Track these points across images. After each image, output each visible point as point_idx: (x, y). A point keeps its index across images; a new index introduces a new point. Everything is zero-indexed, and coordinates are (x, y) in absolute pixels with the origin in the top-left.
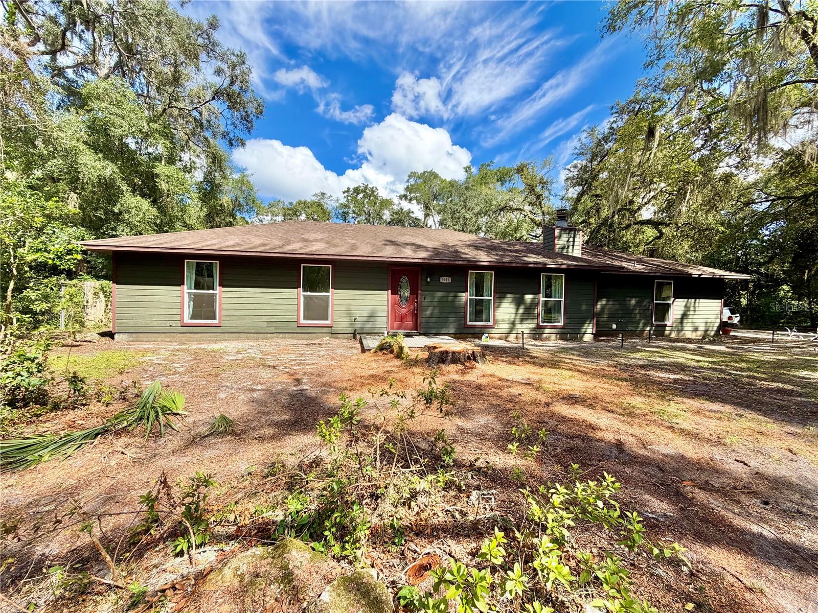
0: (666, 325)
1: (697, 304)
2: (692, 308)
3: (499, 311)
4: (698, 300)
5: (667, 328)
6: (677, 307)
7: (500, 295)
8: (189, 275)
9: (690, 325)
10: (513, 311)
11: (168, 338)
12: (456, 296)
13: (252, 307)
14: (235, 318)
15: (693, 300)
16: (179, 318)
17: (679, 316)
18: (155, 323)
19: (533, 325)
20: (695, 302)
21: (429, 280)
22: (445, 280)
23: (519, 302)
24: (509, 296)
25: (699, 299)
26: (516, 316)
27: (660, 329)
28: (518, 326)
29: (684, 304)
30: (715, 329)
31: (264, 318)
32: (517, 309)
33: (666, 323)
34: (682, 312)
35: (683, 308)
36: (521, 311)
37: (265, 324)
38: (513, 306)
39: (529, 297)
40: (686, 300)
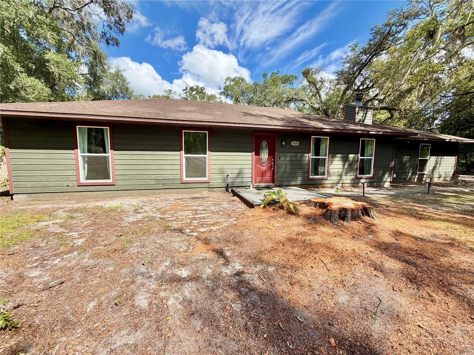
0: (424, 174)
1: (442, 160)
2: (439, 163)
3: (331, 167)
4: (443, 157)
5: (425, 176)
6: (432, 161)
7: (333, 153)
8: (81, 139)
9: (438, 173)
10: (341, 166)
11: (66, 196)
12: (302, 156)
13: (142, 167)
14: (127, 177)
15: (440, 157)
16: (75, 178)
17: (432, 168)
18: (52, 184)
19: (352, 177)
21: (284, 143)
22: (295, 143)
23: (345, 159)
24: (338, 155)
26: (343, 170)
27: (421, 176)
28: (344, 178)
29: (435, 160)
30: (451, 176)
31: (153, 177)
32: (344, 165)
33: (424, 172)
34: (433, 165)
35: (434, 163)
36: (346, 166)
37: (154, 182)
38: (341, 163)
39: (351, 156)
40: (436, 157)
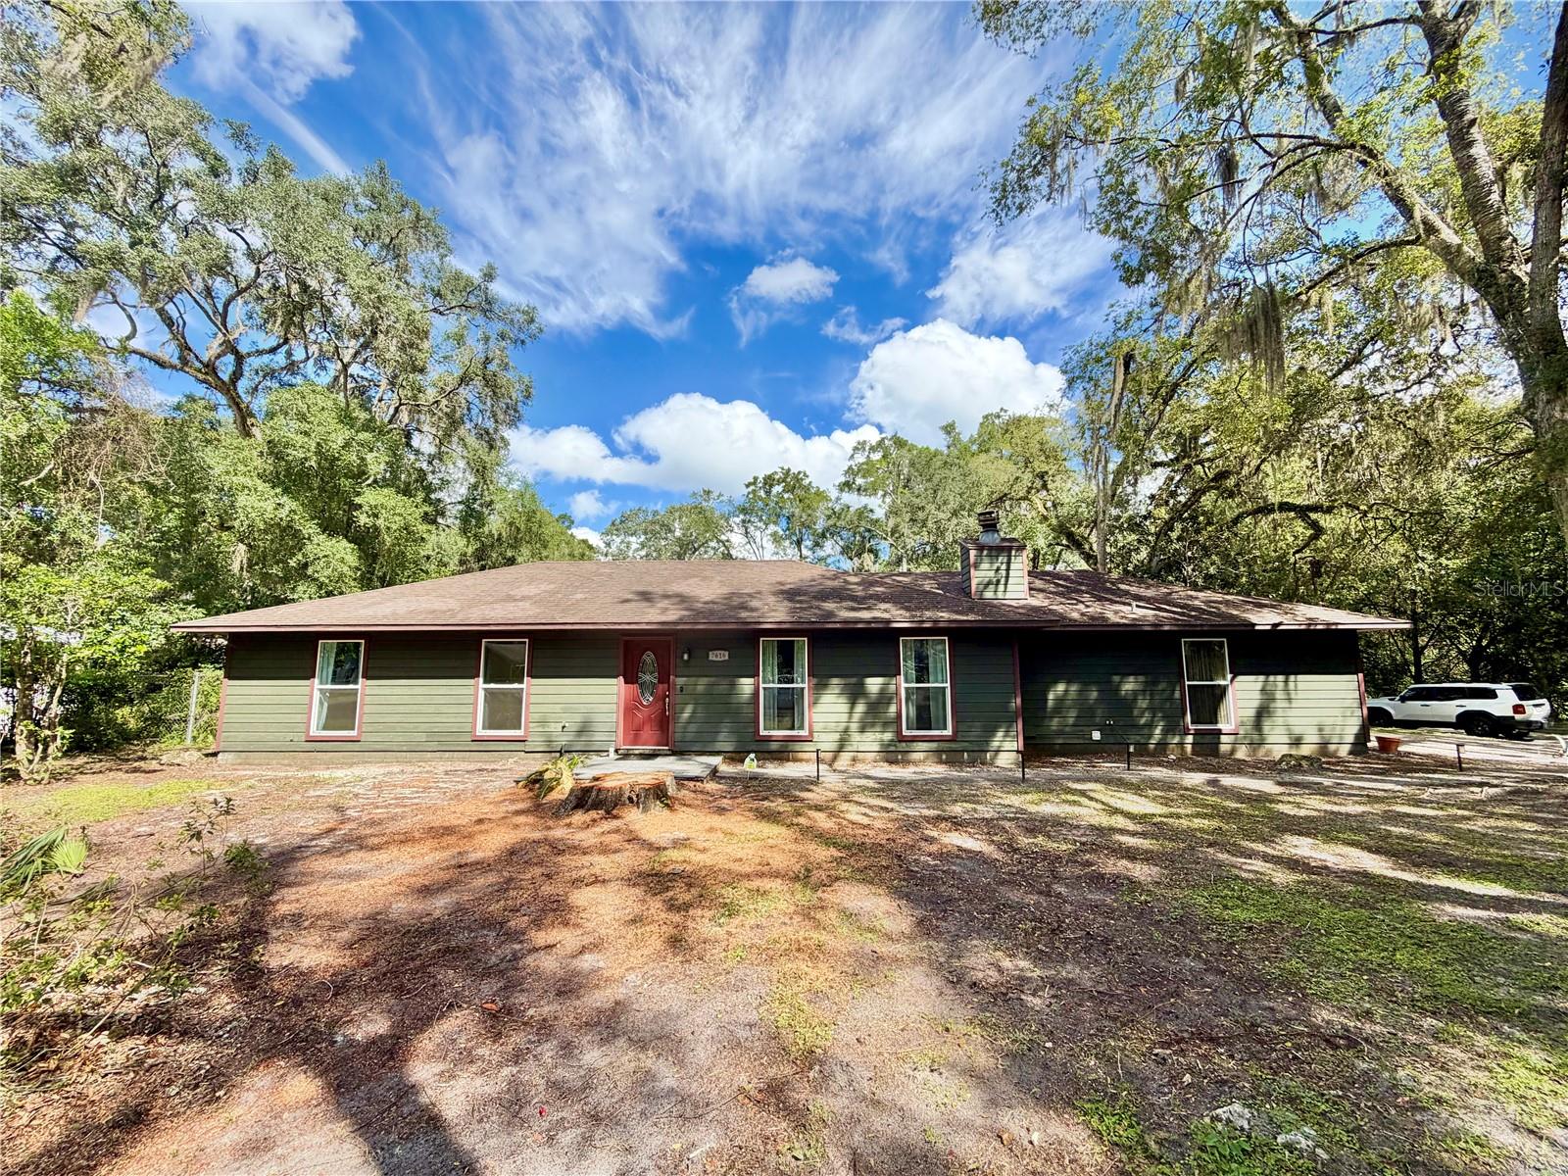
0: (1219, 732)
1: (1291, 685)
2: (1279, 695)
3: (819, 708)
4: (1292, 678)
5: (1224, 739)
6: (1242, 694)
7: (821, 678)
8: (325, 661)
9: (1281, 730)
10: (845, 708)
11: (286, 759)
12: (733, 685)
13: (407, 709)
14: (381, 727)
15: (1281, 678)
16: (303, 728)
17: (1252, 713)
18: (270, 737)
19: (888, 736)
20: (1286, 682)
21: (686, 657)
22: (719, 656)
23: (855, 693)
24: (835, 681)
25: (1296, 674)
26: (850, 717)
27: (1208, 739)
28: (856, 737)
29: (1259, 686)
30: (1351, 739)
31: (423, 727)
32: (853, 704)
33: (1220, 726)
34: (1256, 704)
35: (1257, 695)
36: (860, 708)
37: (423, 737)
38: (843, 699)
39: (874, 684)
40: (1262, 678)
